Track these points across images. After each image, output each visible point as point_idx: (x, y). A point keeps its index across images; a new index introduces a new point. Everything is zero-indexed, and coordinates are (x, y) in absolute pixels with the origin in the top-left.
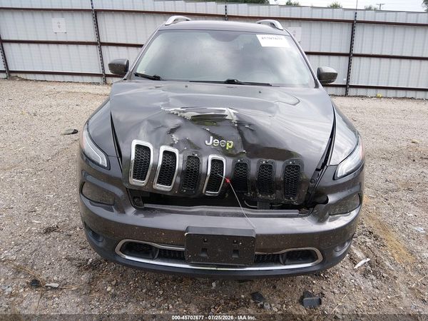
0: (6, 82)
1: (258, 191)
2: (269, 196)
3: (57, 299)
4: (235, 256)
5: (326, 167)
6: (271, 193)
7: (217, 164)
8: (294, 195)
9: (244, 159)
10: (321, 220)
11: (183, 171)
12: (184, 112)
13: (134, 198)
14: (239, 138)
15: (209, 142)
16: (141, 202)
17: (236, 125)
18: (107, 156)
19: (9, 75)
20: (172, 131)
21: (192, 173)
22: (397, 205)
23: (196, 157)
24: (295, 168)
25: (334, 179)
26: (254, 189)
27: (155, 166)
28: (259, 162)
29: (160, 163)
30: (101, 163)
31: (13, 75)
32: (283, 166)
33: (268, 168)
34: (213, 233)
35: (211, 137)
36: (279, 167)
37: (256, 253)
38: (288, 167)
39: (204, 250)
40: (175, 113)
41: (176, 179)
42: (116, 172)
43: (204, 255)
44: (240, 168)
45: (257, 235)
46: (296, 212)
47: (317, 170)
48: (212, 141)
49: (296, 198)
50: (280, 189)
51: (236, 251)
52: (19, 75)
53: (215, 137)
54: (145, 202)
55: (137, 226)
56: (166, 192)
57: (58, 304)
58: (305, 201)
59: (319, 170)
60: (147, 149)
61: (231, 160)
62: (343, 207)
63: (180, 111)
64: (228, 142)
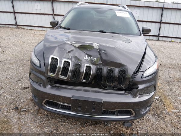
0: (16, 29)
1: (107, 81)
2: (112, 84)
3: (24, 115)
4: (93, 110)
5: (138, 72)
6: (113, 83)
7: (89, 68)
8: (123, 85)
9: (101, 66)
10: (135, 96)
11: (72, 70)
12: (75, 44)
13: (51, 81)
14: (99, 56)
15: (85, 58)
16: (54, 83)
17: (98, 51)
18: (40, 62)
19: (17, 27)
20: (69, 52)
21: (77, 72)
22: (173, 87)
23: (79, 65)
24: (123, 72)
25: (142, 78)
26: (105, 81)
27: (60, 67)
28: (108, 68)
29: (62, 66)
30: (37, 65)
31: (18, 26)
32: (118, 70)
33: (111, 72)
34: (84, 99)
35: (87, 56)
37: (104, 110)
38: (121, 71)
39: (80, 107)
40: (71, 44)
41: (69, 74)
42: (43, 69)
43: (79, 109)
44: (99, 70)
45: (104, 102)
46: (123, 92)
47: (134, 73)
48: (87, 57)
49: (124, 86)
50: (117, 81)
51: (94, 108)
52: (21, 27)
53: (89, 55)
54: (55, 83)
55: (51, 94)
56: (65, 79)
57: (24, 117)
58: (128, 87)
59: (135, 73)
60: (57, 60)
61: (95, 67)
62: (146, 91)
63: (73, 43)
64: (94, 58)
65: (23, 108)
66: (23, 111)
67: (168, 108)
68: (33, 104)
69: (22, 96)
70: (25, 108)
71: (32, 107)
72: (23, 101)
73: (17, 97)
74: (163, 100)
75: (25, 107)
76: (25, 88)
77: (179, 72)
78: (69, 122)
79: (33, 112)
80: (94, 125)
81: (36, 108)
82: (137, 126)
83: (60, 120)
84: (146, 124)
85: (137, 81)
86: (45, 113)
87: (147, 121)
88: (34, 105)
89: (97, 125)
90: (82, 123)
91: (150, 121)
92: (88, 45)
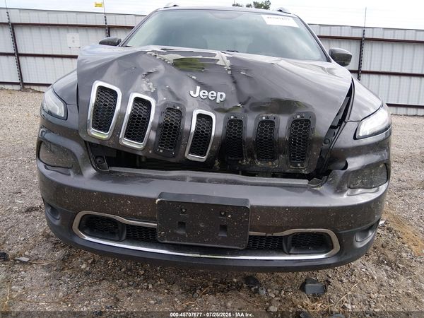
0: (19, 92)
1: (255, 156)
2: (270, 163)
3: (23, 273)
4: (222, 235)
5: (344, 123)
6: (273, 159)
7: (204, 120)
8: (302, 160)
9: (239, 114)
10: (339, 190)
11: (159, 125)
12: (164, 54)
13: (96, 158)
14: (233, 88)
15: (195, 93)
16: (105, 163)
17: (229, 72)
18: (65, 104)
19: (24, 87)
21: (171, 130)
23: (178, 111)
24: (303, 125)
25: (355, 138)
26: (251, 155)
28: (257, 118)
29: (129, 111)
30: (58, 113)
31: (27, 87)
32: (289, 121)
33: (267, 127)
34: (193, 201)
35: (198, 88)
36: (283, 124)
37: (252, 233)
38: (296, 122)
39: (182, 225)
40: (154, 54)
41: (151, 134)
42: (74, 122)
43: (181, 232)
44: (234, 125)
45: (251, 206)
46: (305, 182)
47: (332, 127)
48: (198, 92)
49: (306, 164)
50: (284, 154)
51: (224, 228)
52: (32, 87)
53: (204, 87)
54: (110, 165)
55: (95, 192)
56: (137, 150)
57: (23, 278)
58: (317, 170)
59: (335, 128)
60: (114, 93)
61: (222, 116)
62: (367, 177)
63: (159, 52)
64: (219, 93)
65: (21, 256)
66: (22, 262)
67: (413, 247)
68: (49, 246)
69: (22, 226)
70: (28, 257)
71: (48, 252)
72: (22, 239)
73: (6, 230)
74: (395, 229)
75: (27, 253)
76: (29, 210)
77: (418, 170)
78: (150, 286)
79: (49, 266)
80: (222, 291)
81: (59, 254)
82: (340, 290)
83: (126, 284)
84: (362, 286)
85: (342, 148)
86: (83, 266)
87: (365, 279)
88: (55, 248)
89: (229, 293)
90: (188, 288)
91: (373, 278)
92: (200, 57)
